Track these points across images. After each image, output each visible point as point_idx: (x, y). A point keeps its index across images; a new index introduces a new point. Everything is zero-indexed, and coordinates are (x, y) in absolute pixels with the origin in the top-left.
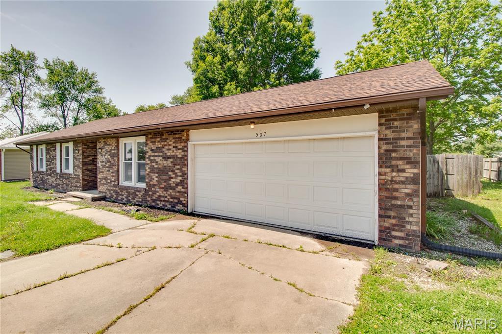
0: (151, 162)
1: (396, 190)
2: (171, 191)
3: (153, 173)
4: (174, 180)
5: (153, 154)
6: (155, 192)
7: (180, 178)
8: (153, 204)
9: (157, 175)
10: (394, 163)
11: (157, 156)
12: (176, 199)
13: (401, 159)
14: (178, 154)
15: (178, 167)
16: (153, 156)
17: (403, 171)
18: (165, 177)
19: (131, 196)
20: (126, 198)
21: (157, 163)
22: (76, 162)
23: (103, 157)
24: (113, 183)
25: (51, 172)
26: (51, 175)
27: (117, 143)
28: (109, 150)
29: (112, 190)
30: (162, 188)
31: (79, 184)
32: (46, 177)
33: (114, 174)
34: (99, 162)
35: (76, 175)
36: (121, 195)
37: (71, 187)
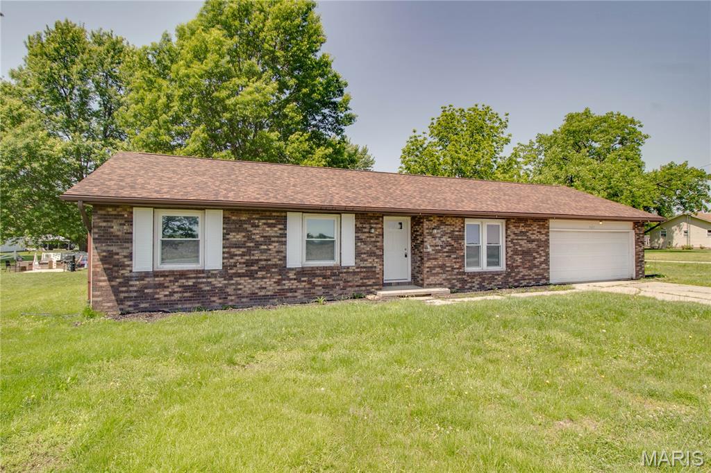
0: (514, 245)
1: (639, 255)
2: (535, 269)
3: (516, 255)
4: (538, 260)
5: (516, 238)
7: (544, 258)
8: (516, 284)
9: (521, 257)
10: (638, 243)
11: (521, 239)
12: (541, 275)
14: (541, 238)
15: (543, 248)
17: (640, 247)
18: (529, 258)
19: (487, 282)
20: (478, 284)
21: (521, 246)
22: (362, 246)
23: (437, 240)
24: (457, 271)
25: (255, 268)
26: (251, 275)
27: (463, 223)
28: (449, 231)
29: (454, 279)
30: (526, 268)
31: (374, 281)
32: (219, 282)
33: (457, 260)
34: (429, 246)
35: (365, 267)
36: (470, 282)
37: (344, 288)
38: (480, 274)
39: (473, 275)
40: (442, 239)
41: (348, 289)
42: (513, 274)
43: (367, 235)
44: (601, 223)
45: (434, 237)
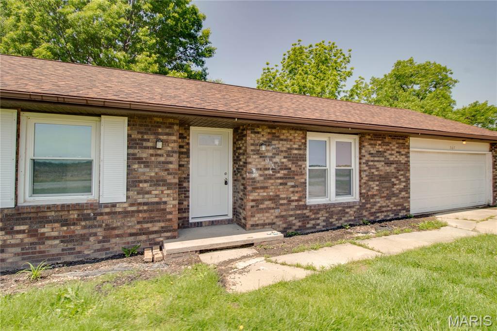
0: (370, 169)
2: (394, 198)
3: (372, 181)
4: (398, 186)
5: (372, 159)
7: (404, 184)
8: (372, 218)
9: (377, 183)
11: (378, 161)
12: (400, 205)
14: (401, 159)
15: (402, 173)
16: (372, 161)
18: (387, 185)
19: (335, 217)
20: (324, 221)
21: (377, 169)
22: (141, 170)
23: (267, 161)
24: (296, 203)
27: (305, 138)
28: (285, 149)
29: (291, 216)
30: (383, 197)
31: (163, 224)
33: (296, 189)
34: (254, 170)
35: (145, 204)
36: (313, 219)
37: (106, 239)
38: (326, 207)
39: (317, 209)
40: (274, 160)
41: (113, 240)
43: (151, 151)
44: (464, 143)
45: (262, 157)
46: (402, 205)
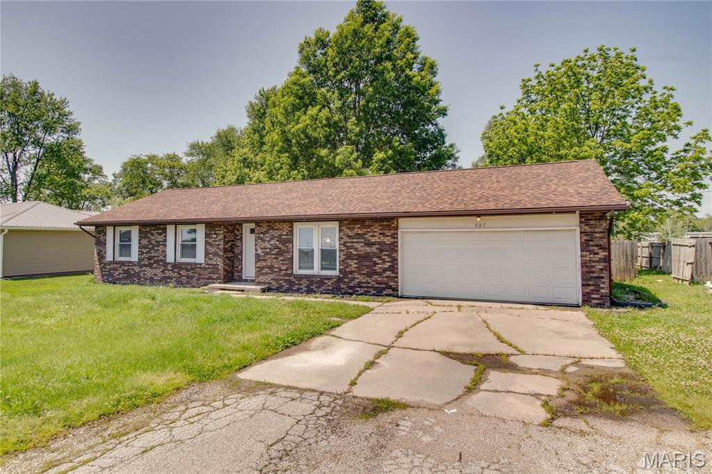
0: (348, 249)
1: (593, 267)
2: (376, 277)
3: (350, 259)
4: (381, 266)
5: (350, 240)
6: (353, 279)
7: (389, 264)
8: (351, 291)
9: (356, 261)
10: (591, 248)
11: (356, 242)
12: (384, 284)
13: (596, 246)
14: (386, 240)
15: (386, 253)
16: (350, 242)
17: (597, 254)
18: (367, 263)
19: (315, 285)
20: (306, 287)
21: (356, 249)
22: (210, 248)
23: (266, 243)
24: (284, 272)
25: (152, 261)
26: (150, 266)
27: (292, 227)
28: (277, 235)
29: (281, 280)
30: (363, 274)
31: (217, 275)
32: (137, 269)
33: (285, 262)
34: (259, 249)
35: (211, 265)
36: (297, 284)
37: (198, 280)
39: (300, 277)
40: (271, 243)
41: (201, 280)
42: (346, 280)
43: (213, 239)
45: (264, 241)
46: (387, 284)
